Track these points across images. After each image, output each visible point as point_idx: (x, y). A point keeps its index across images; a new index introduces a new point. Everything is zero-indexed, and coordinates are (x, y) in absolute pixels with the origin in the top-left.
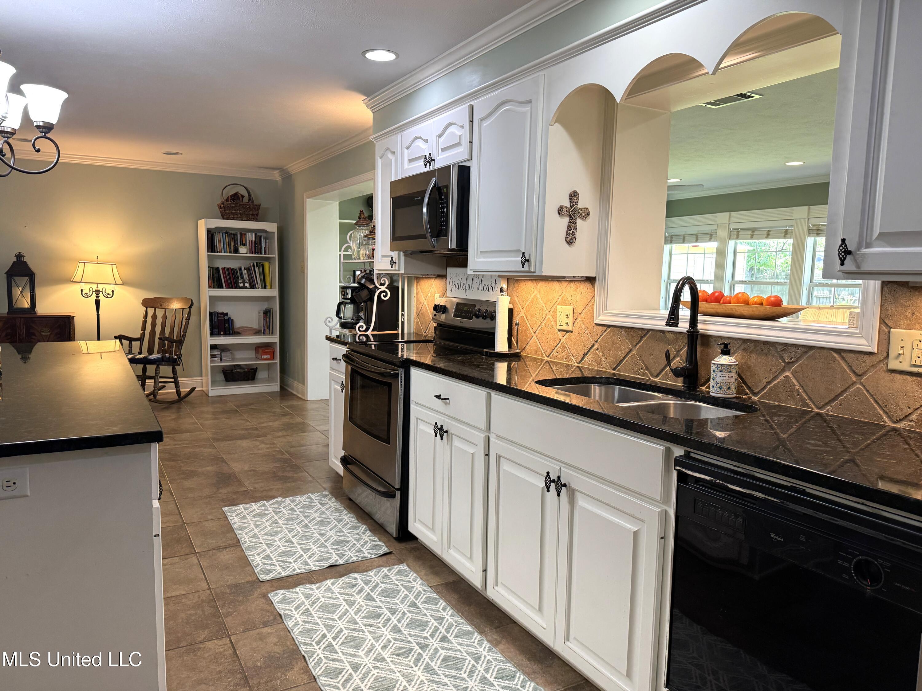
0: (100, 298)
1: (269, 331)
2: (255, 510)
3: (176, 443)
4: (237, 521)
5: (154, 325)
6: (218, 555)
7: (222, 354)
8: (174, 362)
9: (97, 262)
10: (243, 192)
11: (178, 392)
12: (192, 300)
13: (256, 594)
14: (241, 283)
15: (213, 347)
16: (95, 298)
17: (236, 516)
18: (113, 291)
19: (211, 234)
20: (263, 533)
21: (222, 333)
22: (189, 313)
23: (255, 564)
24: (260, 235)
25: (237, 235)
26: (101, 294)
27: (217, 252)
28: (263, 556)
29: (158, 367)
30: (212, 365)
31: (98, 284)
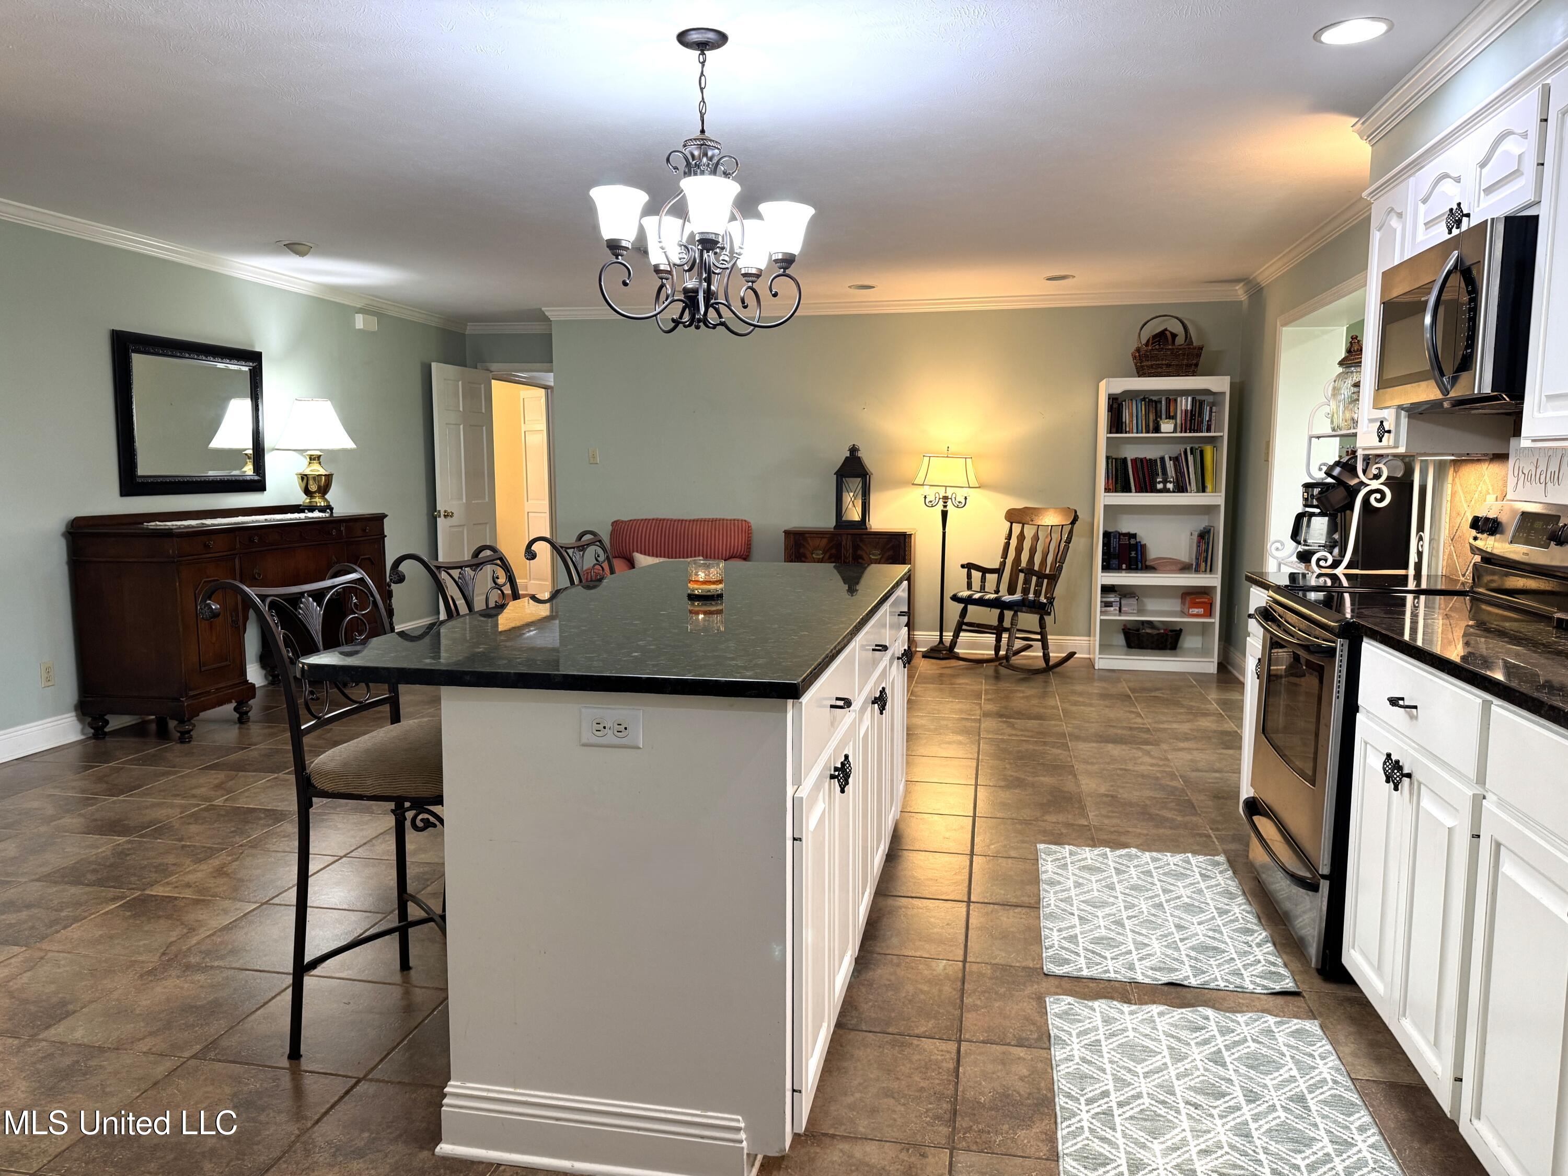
0: (948, 508)
1: (1206, 566)
2: (1086, 858)
3: (1014, 732)
4: (1050, 870)
5: (1019, 550)
6: (1000, 914)
7: (1123, 602)
8: (1042, 609)
9: (948, 455)
10: (1177, 328)
11: (1046, 657)
12: (1076, 512)
13: (1029, 990)
14: (1159, 482)
15: (1106, 589)
16: (942, 508)
17: (1051, 861)
18: (966, 498)
19: (1116, 404)
20: (1083, 899)
21: (1124, 566)
22: (1071, 533)
23: (1047, 943)
24: (1200, 399)
25: (1161, 402)
26: (949, 503)
27: (1126, 433)
28: (1065, 935)
29: (1015, 615)
30: (1103, 618)
31: (946, 487)
